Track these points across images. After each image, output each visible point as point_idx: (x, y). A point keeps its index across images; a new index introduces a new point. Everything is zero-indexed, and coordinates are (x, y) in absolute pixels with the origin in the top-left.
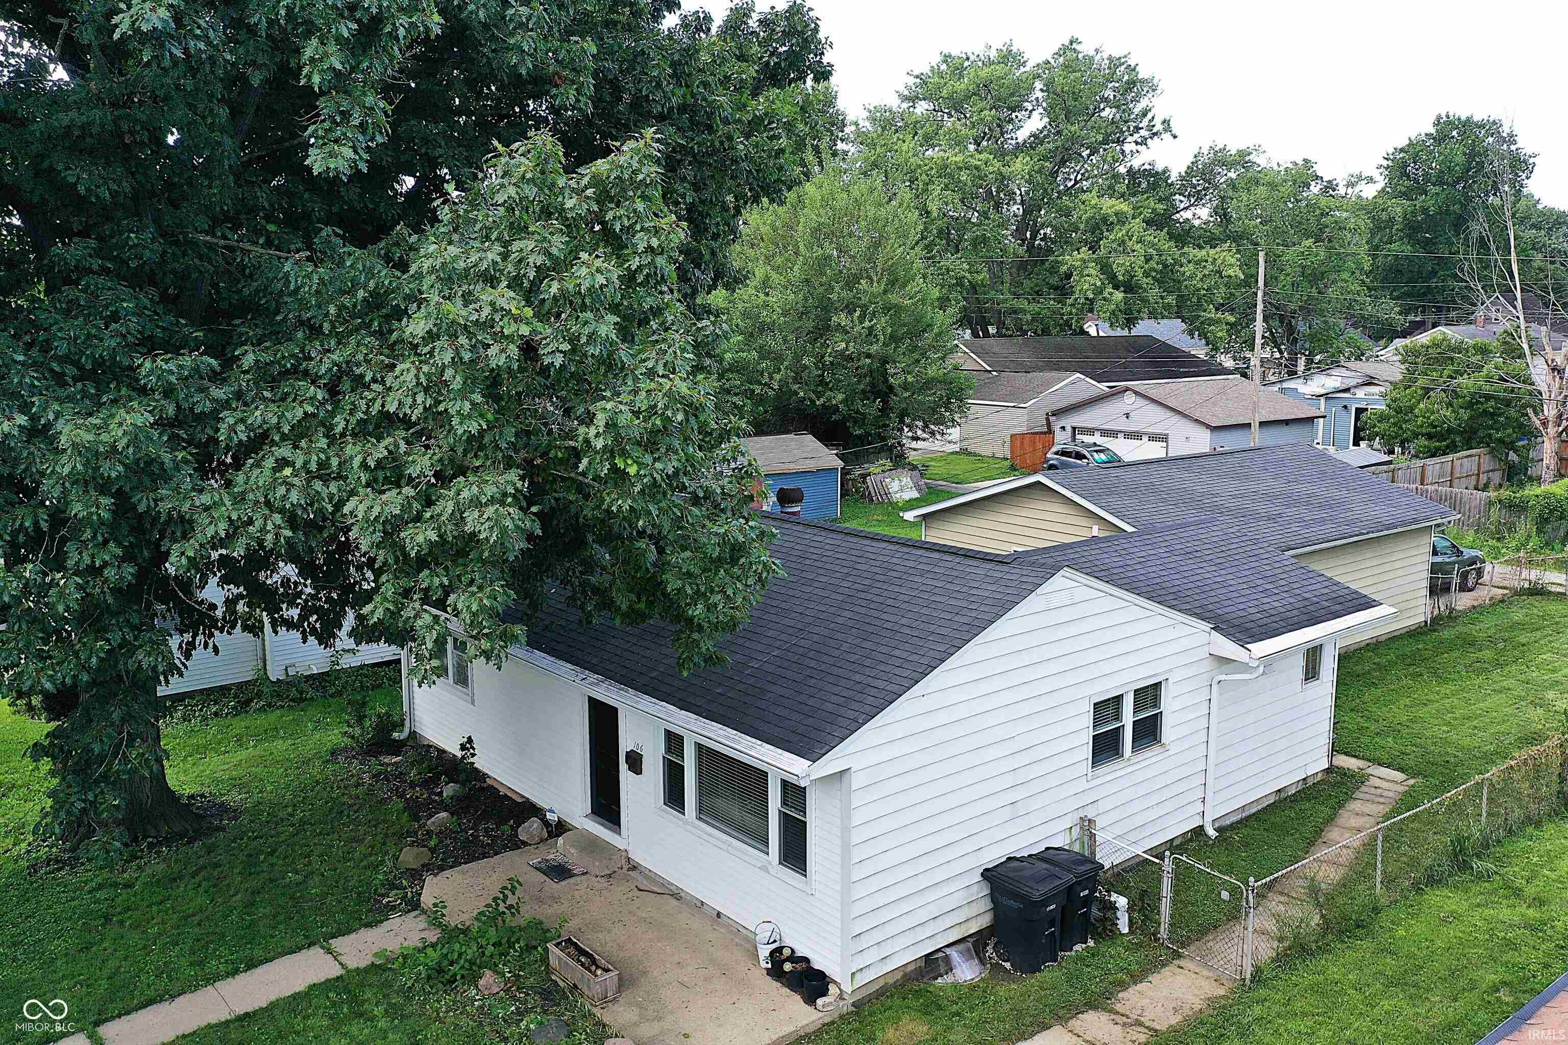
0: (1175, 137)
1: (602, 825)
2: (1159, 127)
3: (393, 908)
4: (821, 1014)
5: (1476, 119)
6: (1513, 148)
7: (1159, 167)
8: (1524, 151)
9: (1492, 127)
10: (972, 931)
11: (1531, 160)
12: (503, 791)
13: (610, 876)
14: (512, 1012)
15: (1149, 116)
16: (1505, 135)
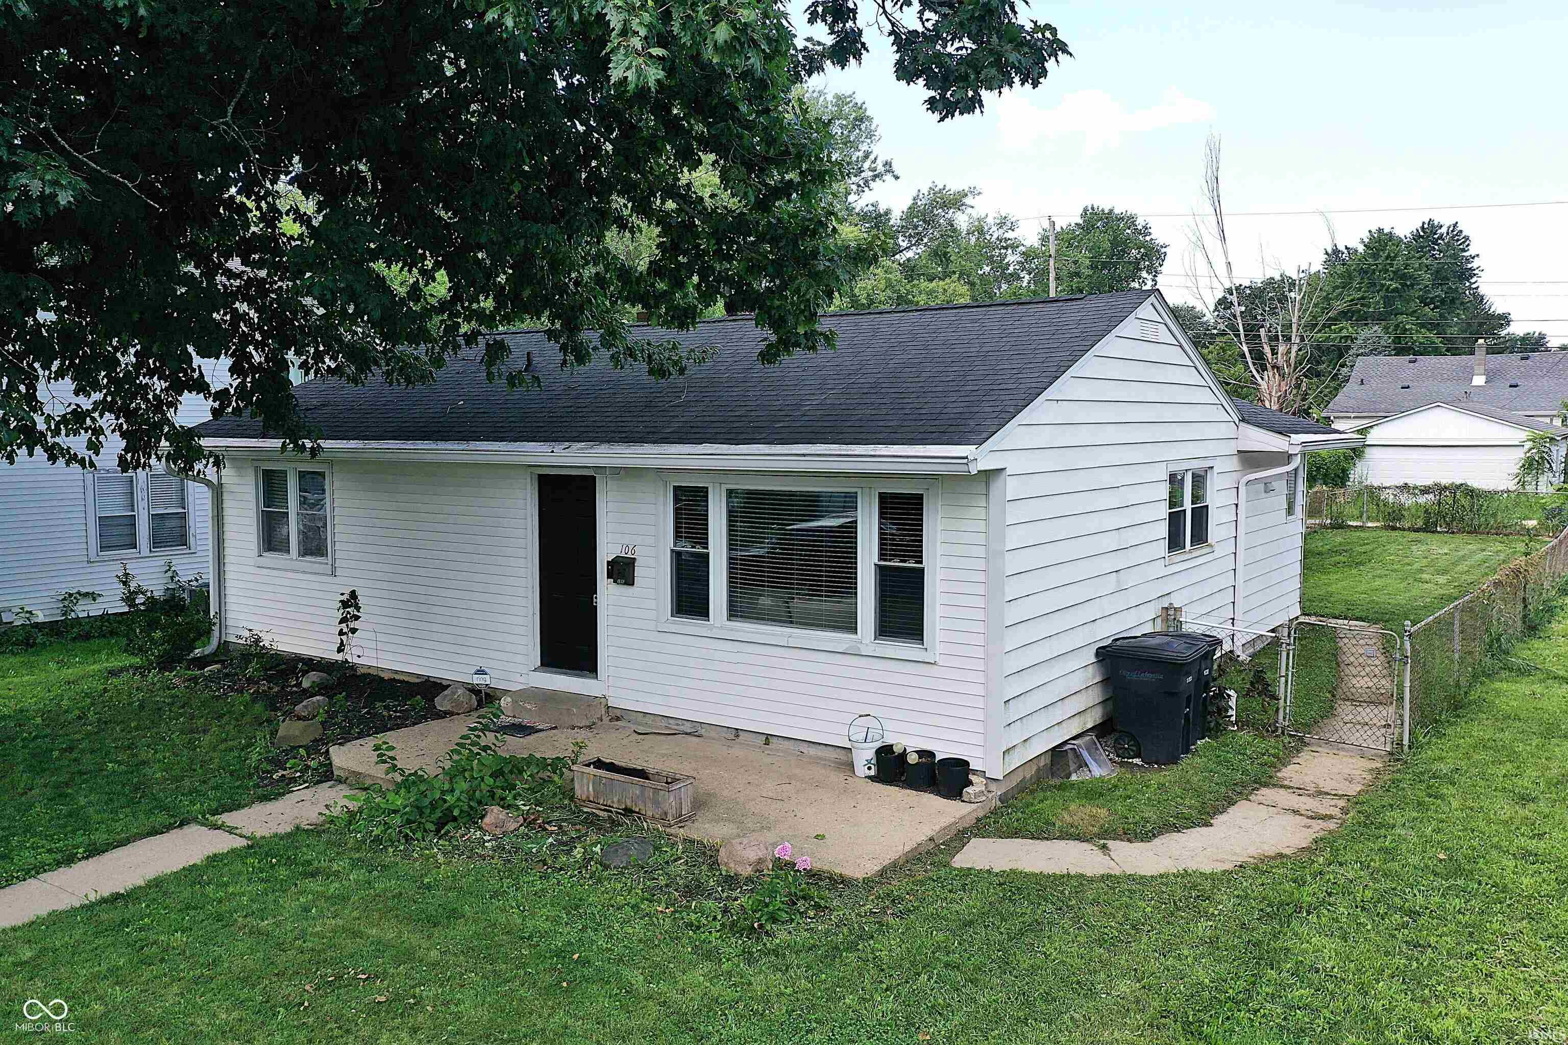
0: (897, 178)
1: (565, 674)
2: (880, 168)
3: (293, 780)
4: (974, 806)
5: (1117, 211)
6: (1148, 238)
7: (882, 208)
8: (1157, 242)
9: (1131, 220)
10: (1090, 726)
11: (1163, 250)
12: (386, 676)
13: (590, 727)
14: (552, 844)
15: (872, 157)
16: (1140, 227)
